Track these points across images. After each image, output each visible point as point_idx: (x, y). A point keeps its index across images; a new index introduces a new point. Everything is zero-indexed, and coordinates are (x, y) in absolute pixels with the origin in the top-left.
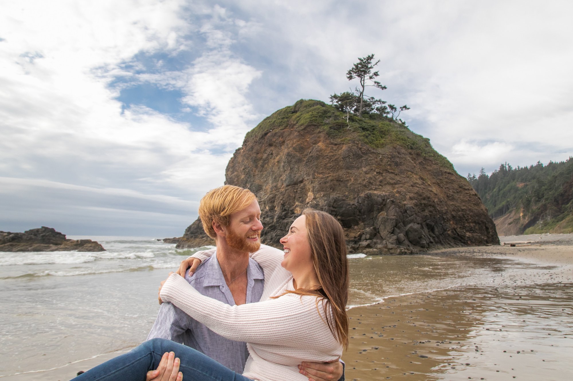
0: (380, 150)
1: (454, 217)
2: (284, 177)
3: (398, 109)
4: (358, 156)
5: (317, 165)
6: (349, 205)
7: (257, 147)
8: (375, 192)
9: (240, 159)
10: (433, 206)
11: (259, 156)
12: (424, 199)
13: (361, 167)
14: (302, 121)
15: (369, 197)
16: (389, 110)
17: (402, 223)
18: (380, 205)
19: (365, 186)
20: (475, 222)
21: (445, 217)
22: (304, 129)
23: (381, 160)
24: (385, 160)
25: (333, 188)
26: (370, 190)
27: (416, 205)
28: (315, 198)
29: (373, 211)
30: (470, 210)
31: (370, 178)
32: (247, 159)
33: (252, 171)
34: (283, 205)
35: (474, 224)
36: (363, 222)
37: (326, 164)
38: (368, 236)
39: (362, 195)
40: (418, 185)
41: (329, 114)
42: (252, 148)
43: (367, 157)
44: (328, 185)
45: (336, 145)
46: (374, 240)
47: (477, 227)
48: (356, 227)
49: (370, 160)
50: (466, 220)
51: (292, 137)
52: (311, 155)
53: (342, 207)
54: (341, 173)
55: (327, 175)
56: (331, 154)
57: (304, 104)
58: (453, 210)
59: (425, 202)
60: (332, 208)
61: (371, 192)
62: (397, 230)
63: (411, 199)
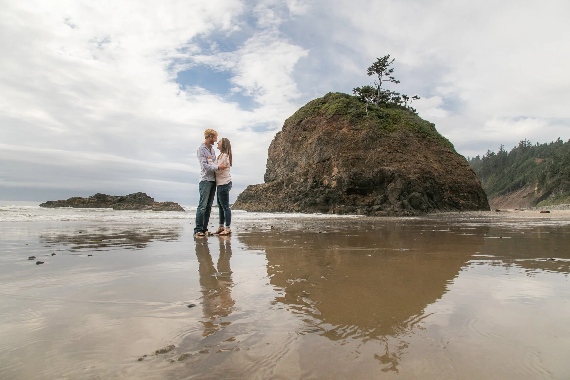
0: (392, 134)
1: (451, 188)
2: (315, 156)
3: (410, 99)
4: (374, 140)
5: (341, 146)
6: (366, 177)
7: (294, 132)
8: (386, 168)
9: (280, 141)
10: (434, 179)
11: (296, 138)
12: (426, 173)
13: (376, 148)
14: (330, 111)
15: (381, 172)
16: (402, 99)
17: (406, 192)
18: (390, 178)
19: (378, 163)
20: (468, 192)
21: (443, 188)
22: (331, 117)
23: (393, 142)
24: (396, 142)
25: (353, 165)
26: (382, 166)
27: (419, 178)
28: (339, 173)
29: (384, 183)
30: (464, 182)
31: (383, 157)
32: (286, 141)
33: (290, 151)
34: (314, 177)
35: (468, 194)
36: (375, 191)
37: (348, 146)
38: (379, 202)
39: (376, 170)
40: (421, 162)
41: (352, 105)
42: (290, 132)
43: (381, 140)
44: (349, 162)
45: (356, 130)
46: (384, 205)
47: (470, 196)
48: (370, 195)
49: (384, 142)
50: (461, 190)
51: (322, 123)
52: (336, 138)
53: (360, 179)
54: (360, 153)
55: (349, 154)
56: (352, 138)
57: (332, 97)
58: (450, 183)
59: (427, 176)
60: (352, 180)
61: (383, 167)
62: (402, 197)
63: (415, 173)
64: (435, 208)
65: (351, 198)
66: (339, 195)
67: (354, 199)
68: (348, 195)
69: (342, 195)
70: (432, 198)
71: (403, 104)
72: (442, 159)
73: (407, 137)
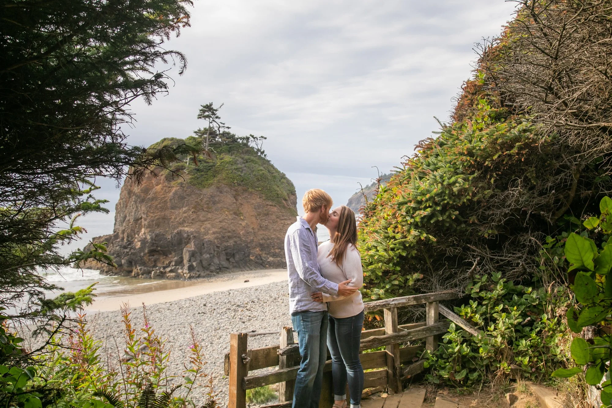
0: (205, 191)
1: (261, 245)
4: (182, 198)
5: (150, 206)
6: (166, 239)
8: (186, 229)
10: (239, 237)
12: (229, 232)
13: (182, 207)
15: (179, 233)
17: (198, 254)
18: (186, 239)
19: (180, 224)
21: (249, 245)
23: (201, 200)
24: (205, 199)
25: (158, 225)
26: (182, 227)
27: (217, 238)
28: (145, 234)
29: (182, 244)
30: (278, 238)
31: (186, 217)
34: (128, 237)
36: (175, 252)
37: (157, 205)
38: (174, 263)
39: (176, 231)
40: (226, 221)
43: (189, 198)
44: (154, 222)
45: (169, 187)
46: (177, 267)
48: (170, 256)
49: (191, 201)
52: (150, 196)
53: (161, 240)
54: (167, 213)
55: (156, 214)
56: (163, 196)
58: (262, 239)
59: (229, 234)
60: (154, 241)
61: (182, 229)
62: (193, 259)
63: (214, 233)
64: (235, 267)
65: (152, 260)
66: (140, 256)
67: (155, 261)
68: (149, 256)
69: (143, 256)
70: (233, 255)
71: (252, 144)
72: (259, 215)
73: (221, 192)
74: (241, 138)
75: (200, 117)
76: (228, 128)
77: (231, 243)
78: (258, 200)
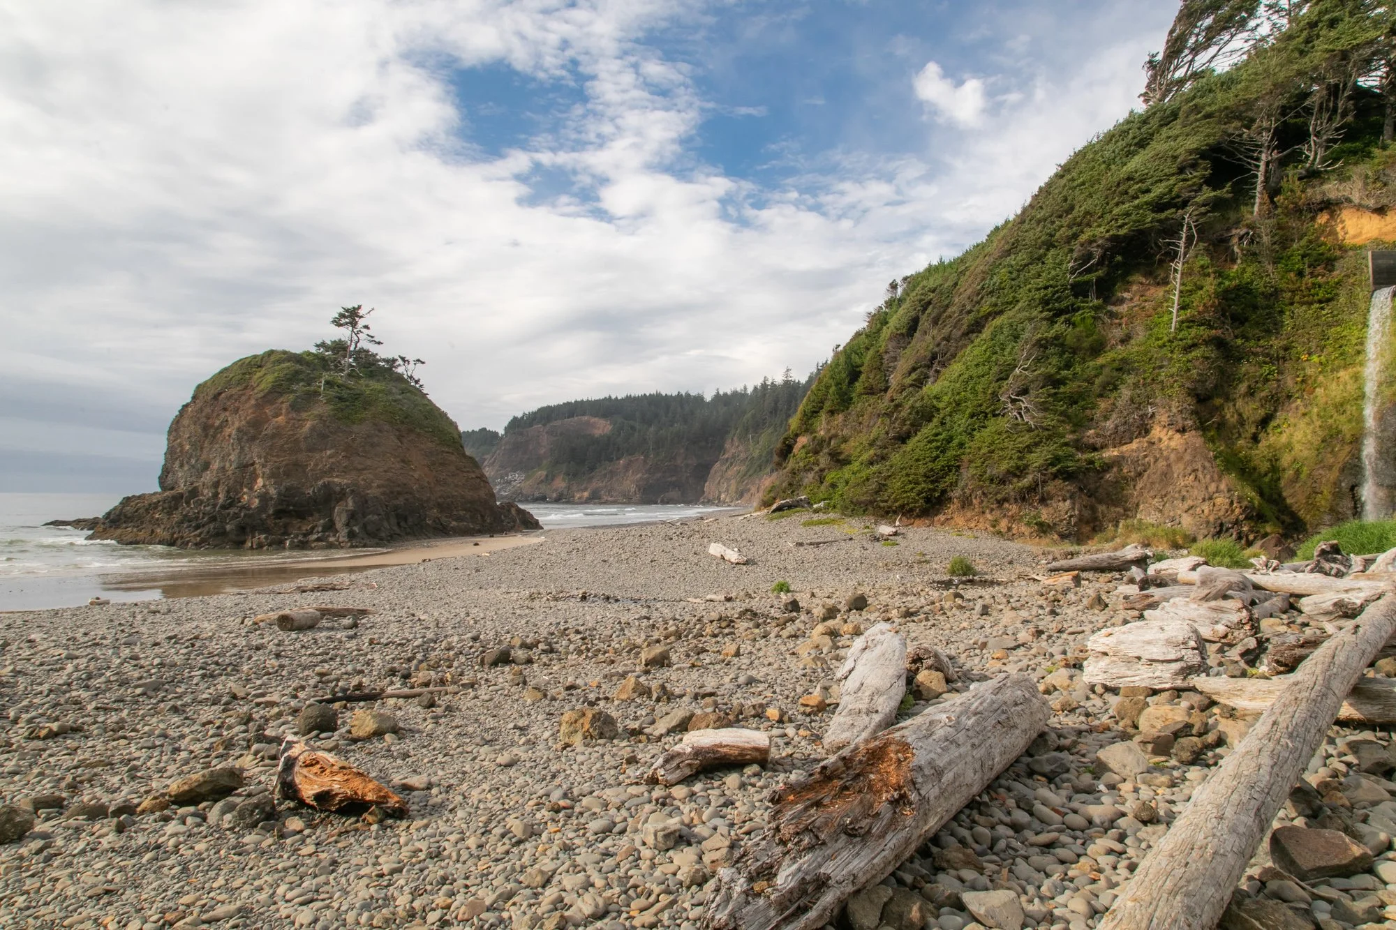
0: (355, 428)
1: (439, 505)
2: (233, 457)
3: (411, 363)
5: (270, 446)
6: (304, 494)
7: (208, 410)
8: (337, 480)
9: (186, 422)
10: (411, 493)
11: (210, 421)
12: (399, 486)
13: (325, 449)
14: (262, 386)
15: (327, 485)
16: (400, 362)
17: (361, 515)
18: (339, 494)
19: (325, 472)
20: (466, 510)
21: (424, 505)
22: (265, 396)
23: (353, 440)
24: (359, 440)
25: (287, 474)
26: (330, 477)
27: (384, 494)
28: (264, 486)
29: (330, 501)
31: (333, 463)
32: (195, 423)
33: (200, 441)
34: (228, 492)
36: (317, 513)
37: (283, 445)
38: (320, 529)
39: (320, 483)
40: (393, 471)
41: (301, 377)
42: (201, 410)
43: (335, 437)
44: (282, 470)
45: (299, 420)
46: (327, 533)
48: (312, 518)
49: (338, 441)
50: (456, 507)
51: (247, 405)
52: (266, 432)
53: (295, 496)
54: (301, 457)
55: (282, 459)
56: (291, 432)
57: (273, 358)
58: (440, 497)
59: (399, 489)
60: (283, 497)
61: (330, 479)
62: (353, 522)
63: (378, 487)
64: (407, 534)
65: (281, 524)
66: (260, 519)
67: (286, 526)
68: (275, 519)
69: (265, 520)
70: (406, 519)
71: (400, 370)
72: (434, 463)
73: (380, 431)
74: (384, 360)
75: (337, 323)
76: (379, 343)
77: (400, 501)
78: (430, 445)
